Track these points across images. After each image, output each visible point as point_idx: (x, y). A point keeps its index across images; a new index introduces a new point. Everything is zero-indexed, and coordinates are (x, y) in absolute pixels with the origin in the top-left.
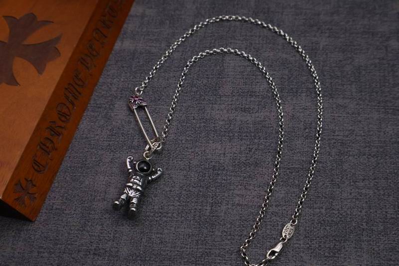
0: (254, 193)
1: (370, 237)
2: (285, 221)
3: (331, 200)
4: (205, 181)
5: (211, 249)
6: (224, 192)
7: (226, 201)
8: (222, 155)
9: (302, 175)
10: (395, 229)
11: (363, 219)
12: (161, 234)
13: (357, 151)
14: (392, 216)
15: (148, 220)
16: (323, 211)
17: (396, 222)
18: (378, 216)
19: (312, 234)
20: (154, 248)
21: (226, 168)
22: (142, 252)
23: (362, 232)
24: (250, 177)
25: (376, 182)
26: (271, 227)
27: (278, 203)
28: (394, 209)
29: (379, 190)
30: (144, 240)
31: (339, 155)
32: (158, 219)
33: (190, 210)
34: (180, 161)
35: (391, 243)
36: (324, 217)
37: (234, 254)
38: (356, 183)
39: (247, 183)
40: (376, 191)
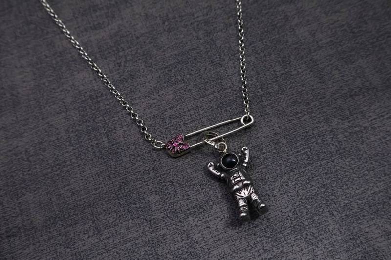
0: (144, 105)
1: (270, 100)
3: (219, 81)
4: (89, 114)
5: (126, 178)
6: (113, 117)
7: (119, 124)
8: (94, 82)
9: (181, 69)
10: (289, 83)
11: (256, 86)
12: (68, 185)
13: (222, 25)
14: (282, 72)
15: (48, 178)
16: (217, 94)
17: (287, 77)
18: (268, 78)
19: (216, 120)
20: (68, 203)
21: (104, 93)
22: (57, 212)
23: (261, 99)
24: (131, 91)
25: (253, 47)
26: (175, 131)
27: (170, 105)
28: (280, 65)
29: (259, 54)
30: (54, 199)
31: (207, 36)
32: (58, 172)
33: (86, 149)
34: (53, 105)
35: (292, 98)
36: (220, 100)
37: (151, 172)
38: (235, 55)
39: (132, 99)
40: (257, 55)
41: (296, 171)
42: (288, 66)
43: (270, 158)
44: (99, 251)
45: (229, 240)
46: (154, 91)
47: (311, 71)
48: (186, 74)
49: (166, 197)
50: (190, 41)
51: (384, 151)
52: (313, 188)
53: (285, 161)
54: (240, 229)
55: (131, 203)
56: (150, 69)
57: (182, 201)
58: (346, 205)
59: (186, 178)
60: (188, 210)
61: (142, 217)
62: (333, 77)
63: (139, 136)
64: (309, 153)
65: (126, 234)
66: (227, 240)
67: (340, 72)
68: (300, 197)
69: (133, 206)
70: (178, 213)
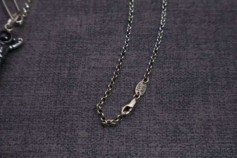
0: (109, 57)
1: (215, 91)
2: (138, 80)
3: (178, 61)
4: (64, 48)
5: (68, 108)
6: (81, 57)
7: (83, 65)
8: (79, 26)
9: (151, 41)
11: (207, 76)
12: (21, 96)
13: (198, 19)
14: (234, 72)
15: (9, 85)
16: (172, 70)
18: (221, 72)
19: (163, 90)
20: (14, 110)
21: (83, 37)
22: (1, 114)
23: (208, 87)
24: (104, 43)
25: (217, 44)
26: (125, 86)
27: (130, 65)
28: (235, 66)
29: (220, 51)
30: (4, 103)
31: (183, 23)
32: (19, 83)
33: (49, 74)
34: (40, 32)
35: (235, 96)
36: (173, 76)
37: (90, 112)
38: (199, 45)
39: (102, 49)
40: (217, 51)
43: (197, 139)
49: (93, 137)
53: (209, 146)
55: (63, 130)
57: (105, 145)
60: (107, 155)
61: (66, 145)
64: (234, 149)
65: (47, 154)
69: (63, 133)
70: (97, 154)
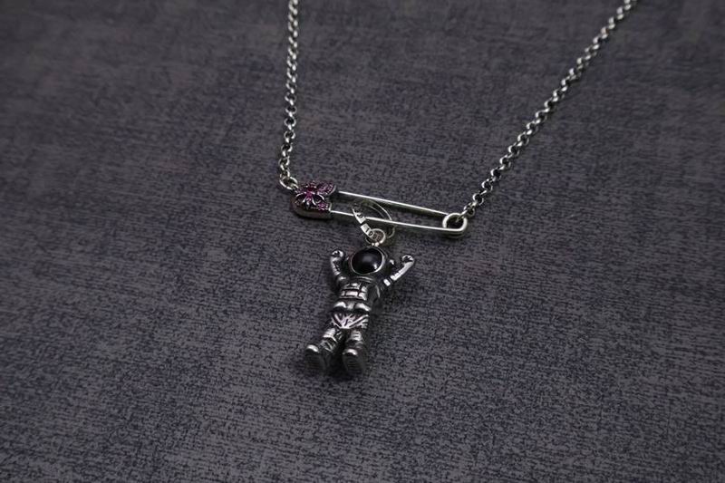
0: (317, 117)
1: (523, 218)
3: (464, 145)
5: (203, 202)
6: (261, 109)
7: (259, 124)
8: (276, 46)
10: (578, 209)
11: (518, 185)
12: (118, 165)
13: (542, 67)
14: (580, 186)
16: (444, 163)
17: (583, 198)
18: (550, 182)
22: (71, 193)
23: (511, 208)
25: (565, 124)
27: (358, 139)
28: (587, 175)
29: (565, 139)
30: (82, 172)
31: (504, 69)
35: (563, 234)
36: (442, 174)
37: (245, 216)
40: (559, 139)
41: (472, 350)
42: (600, 182)
43: (447, 304)
44: (77, 280)
45: (273, 386)
46: (351, 105)
47: (633, 212)
48: (422, 106)
49: (236, 264)
50: (469, 63)
51: (656, 412)
52: (479, 393)
53: (468, 323)
54: (305, 381)
55: (179, 242)
56: (374, 71)
57: (255, 284)
58: (511, 455)
59: (290, 255)
60: (251, 302)
61: (178, 270)
62: (665, 242)
63: (274, 155)
64: (519, 336)
65: (135, 279)
66: (271, 383)
67: (685, 240)
68: (443, 393)
69: (179, 247)
70: (233, 296)
